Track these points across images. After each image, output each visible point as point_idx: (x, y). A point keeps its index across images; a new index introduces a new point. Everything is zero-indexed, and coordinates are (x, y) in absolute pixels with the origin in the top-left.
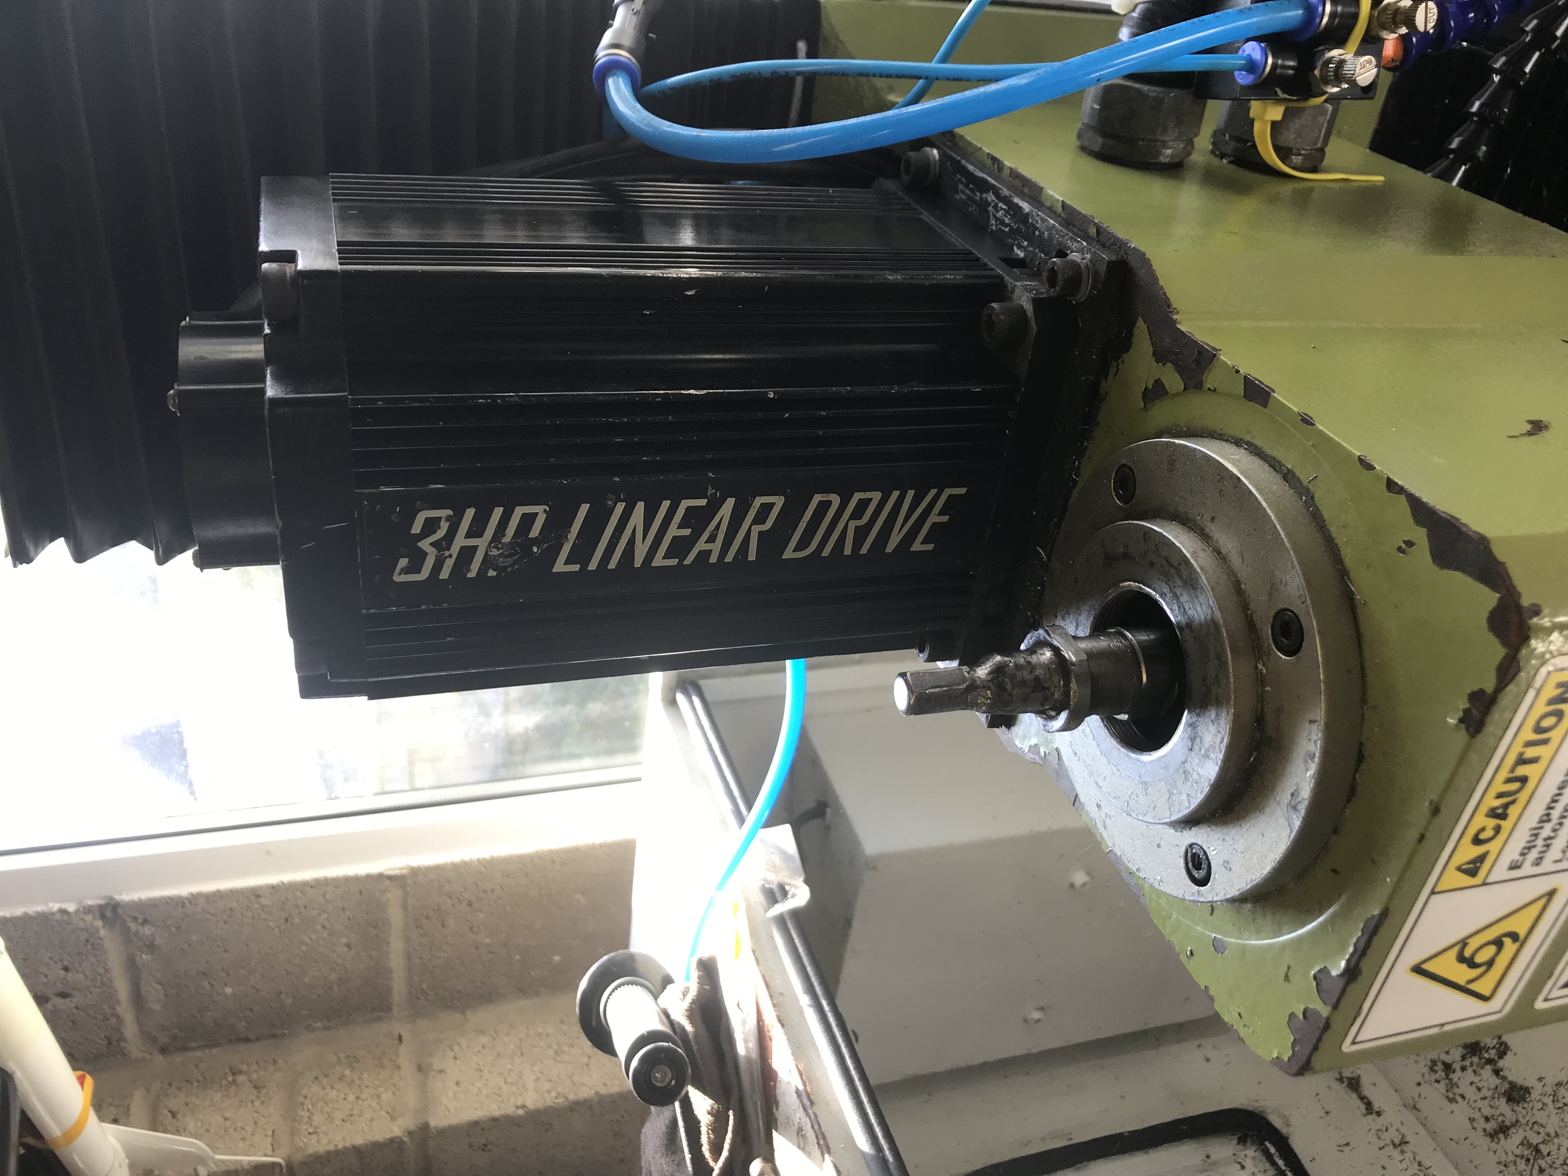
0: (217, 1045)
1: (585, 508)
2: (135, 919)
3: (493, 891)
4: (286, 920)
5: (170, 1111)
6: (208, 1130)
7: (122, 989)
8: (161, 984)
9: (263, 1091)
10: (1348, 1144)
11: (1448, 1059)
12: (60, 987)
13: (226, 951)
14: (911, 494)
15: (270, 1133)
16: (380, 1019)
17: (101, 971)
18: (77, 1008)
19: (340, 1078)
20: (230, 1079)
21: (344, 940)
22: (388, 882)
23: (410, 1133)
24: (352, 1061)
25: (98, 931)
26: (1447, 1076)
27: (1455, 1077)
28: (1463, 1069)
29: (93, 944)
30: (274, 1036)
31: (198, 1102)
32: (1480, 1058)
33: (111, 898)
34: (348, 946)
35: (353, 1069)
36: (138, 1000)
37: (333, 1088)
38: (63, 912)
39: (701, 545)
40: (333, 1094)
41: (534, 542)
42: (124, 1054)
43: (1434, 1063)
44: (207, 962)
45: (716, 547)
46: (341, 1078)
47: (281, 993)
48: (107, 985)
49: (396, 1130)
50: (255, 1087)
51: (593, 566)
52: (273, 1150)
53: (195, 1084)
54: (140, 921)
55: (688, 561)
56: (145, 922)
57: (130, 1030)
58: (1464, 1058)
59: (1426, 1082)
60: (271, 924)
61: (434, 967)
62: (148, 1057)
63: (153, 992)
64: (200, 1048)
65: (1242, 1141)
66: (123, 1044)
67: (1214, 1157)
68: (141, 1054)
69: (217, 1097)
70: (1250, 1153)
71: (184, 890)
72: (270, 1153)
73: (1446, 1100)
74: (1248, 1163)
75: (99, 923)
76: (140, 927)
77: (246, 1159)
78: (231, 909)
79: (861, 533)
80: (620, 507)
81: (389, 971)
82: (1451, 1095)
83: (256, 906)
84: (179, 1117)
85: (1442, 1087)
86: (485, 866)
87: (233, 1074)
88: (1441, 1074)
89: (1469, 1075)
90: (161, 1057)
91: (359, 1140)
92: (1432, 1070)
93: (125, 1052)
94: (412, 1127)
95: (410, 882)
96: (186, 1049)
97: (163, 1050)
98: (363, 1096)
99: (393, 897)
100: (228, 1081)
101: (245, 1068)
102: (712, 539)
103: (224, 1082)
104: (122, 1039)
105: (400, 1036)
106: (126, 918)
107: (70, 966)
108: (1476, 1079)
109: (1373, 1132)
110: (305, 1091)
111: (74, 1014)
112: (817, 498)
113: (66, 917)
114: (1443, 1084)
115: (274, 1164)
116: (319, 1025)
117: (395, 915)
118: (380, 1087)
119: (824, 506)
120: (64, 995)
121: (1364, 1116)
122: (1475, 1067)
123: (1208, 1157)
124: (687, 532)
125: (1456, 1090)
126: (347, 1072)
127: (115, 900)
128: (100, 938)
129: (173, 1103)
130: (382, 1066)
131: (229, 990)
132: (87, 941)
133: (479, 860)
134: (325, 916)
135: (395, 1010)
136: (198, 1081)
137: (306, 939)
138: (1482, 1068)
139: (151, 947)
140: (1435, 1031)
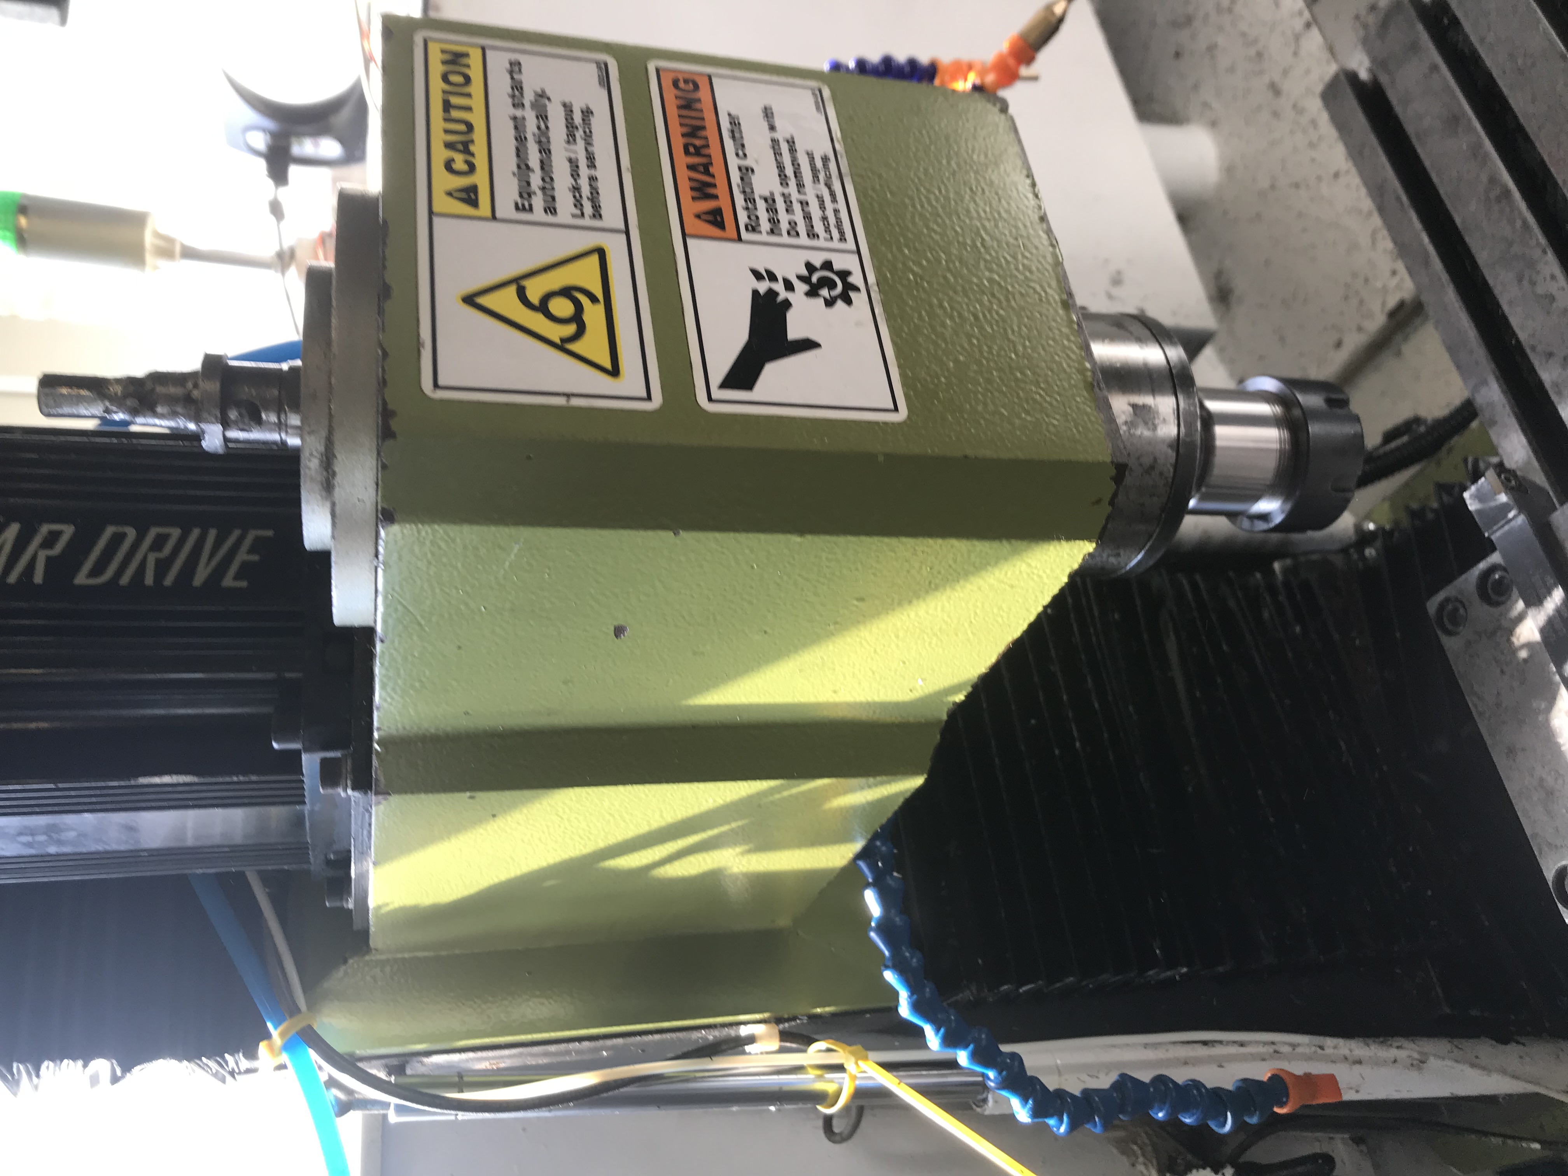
140: (560, 401)
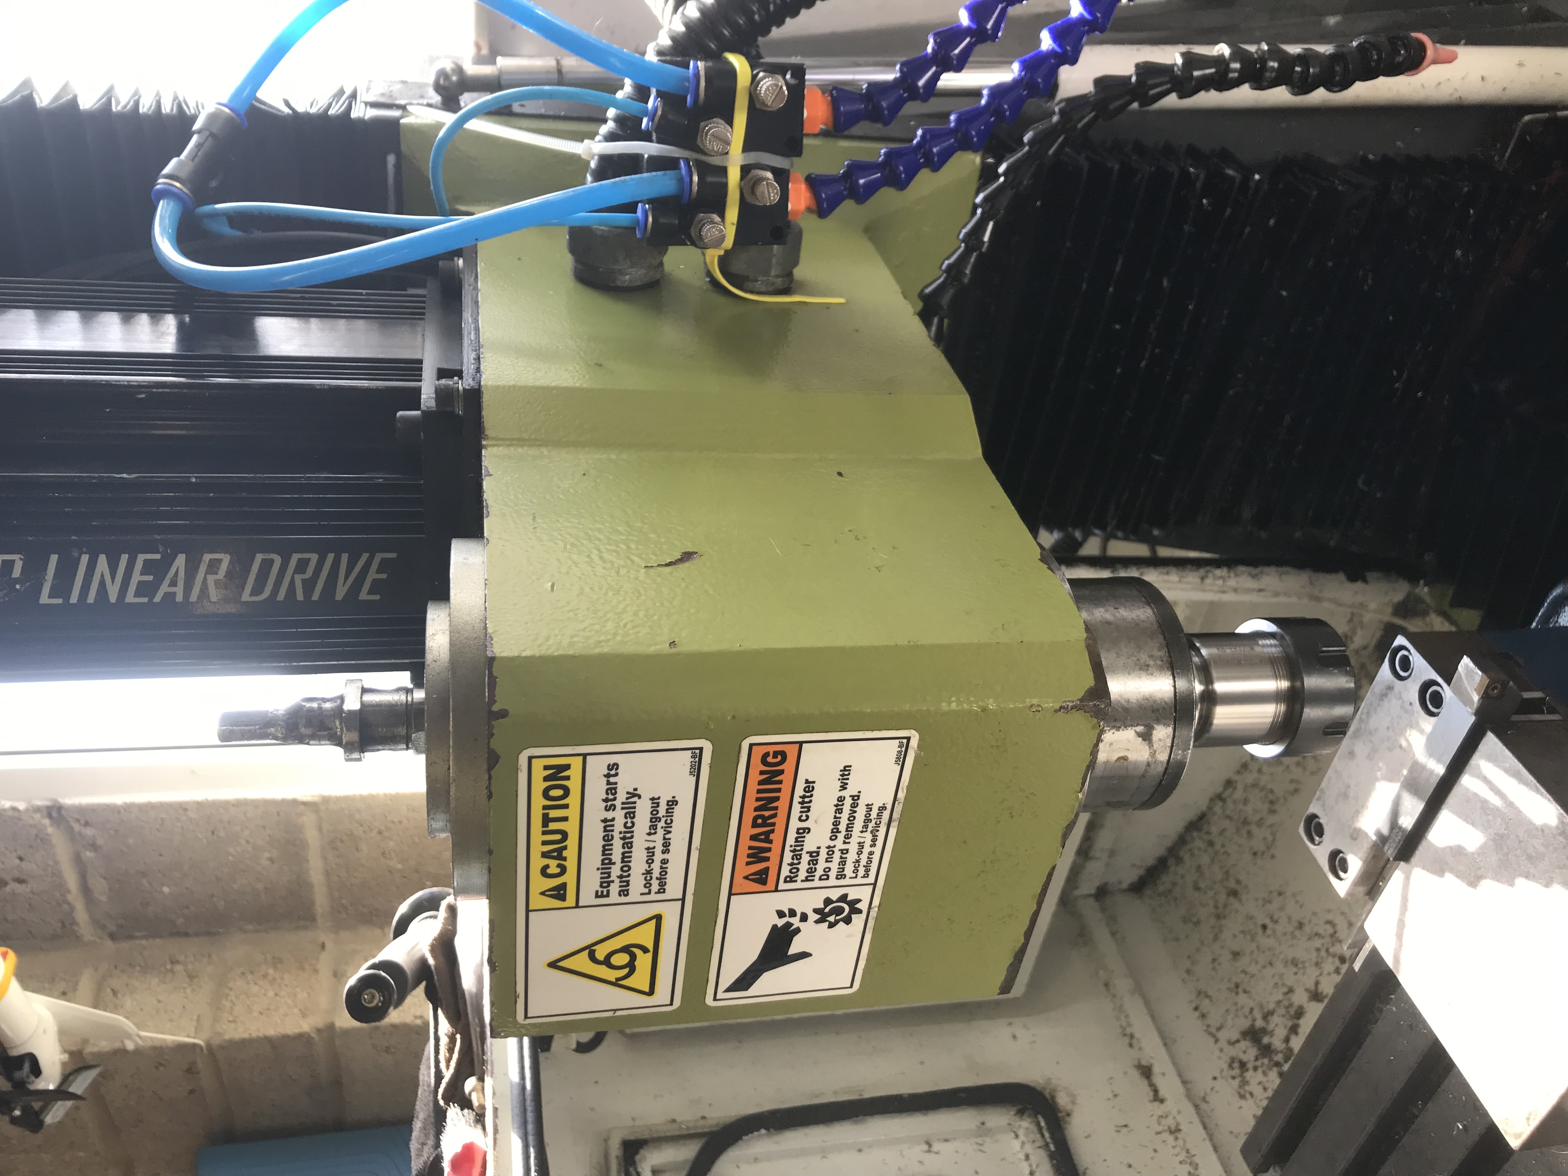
0: (160, 937)
1: (54, 559)
2: (78, 821)
3: (400, 822)
4: (213, 833)
5: (112, 990)
6: (141, 1010)
7: (71, 880)
8: (105, 879)
9: (196, 980)
10: (1126, 1126)
11: (1244, 1058)
12: (16, 874)
13: (161, 855)
14: (345, 557)
15: (195, 1018)
16: (305, 928)
17: (51, 862)
18: (32, 892)
19: (263, 976)
20: (169, 967)
21: (267, 855)
22: (302, 807)
23: (319, 1031)
24: (277, 962)
25: (46, 829)
26: (1241, 1075)
27: (1249, 1075)
28: (1255, 1069)
29: (43, 840)
30: (209, 934)
31: (137, 984)
32: (1270, 1060)
33: (55, 801)
34: (271, 860)
35: (276, 969)
36: (86, 890)
37: (256, 984)
38: (14, 809)
39: (164, 588)
40: (256, 989)
41: (17, 580)
42: (78, 938)
43: (1233, 1060)
44: (144, 863)
45: (179, 591)
46: (265, 976)
47: (213, 896)
48: (58, 875)
49: (306, 1026)
50: (189, 976)
51: (74, 599)
52: (196, 1032)
53: (138, 968)
54: (82, 822)
55: (158, 598)
56: (87, 824)
57: (81, 915)
58: (1257, 1059)
59: (1222, 1077)
60: (200, 835)
61: (351, 885)
62: (99, 941)
63: (99, 886)
64: (146, 937)
65: (1021, 1113)
66: (76, 928)
67: (989, 1125)
68: (92, 939)
69: (155, 981)
70: (1025, 1124)
71: (118, 799)
72: (193, 1035)
73: (1237, 1096)
74: (1021, 1133)
75: (47, 822)
76: (83, 828)
77: (170, 1038)
78: (162, 819)
79: (309, 586)
80: (85, 559)
81: (310, 886)
82: (1242, 1092)
83: (184, 818)
84: (119, 996)
85: (1236, 1083)
86: (391, 800)
87: (172, 963)
88: (1237, 1072)
89: (1259, 1076)
90: (109, 943)
91: (271, 1032)
92: (1231, 1066)
93: (78, 934)
94: (320, 1025)
95: (323, 808)
96: (131, 937)
97: (113, 937)
98: (283, 993)
99: (308, 820)
100: (166, 969)
101: (182, 958)
102: (173, 583)
103: (163, 969)
104: (74, 923)
105: (324, 944)
106: (69, 819)
107: (24, 857)
108: (1264, 1079)
109: (1155, 1117)
110: (231, 985)
111: (30, 899)
112: (259, 557)
113: (16, 814)
114: (1238, 1080)
115: (194, 1045)
116: (250, 927)
117: (312, 837)
118: (297, 987)
119: (267, 565)
120: (20, 881)
121: (1151, 1101)
122: (1265, 1068)
123: (983, 1124)
124: (150, 578)
125: (1247, 1088)
126: (271, 971)
127: (58, 802)
128: (47, 835)
129: (116, 982)
130: (303, 969)
131: (166, 890)
132: (37, 836)
133: (385, 795)
134: (247, 832)
135: (320, 921)
136: (140, 966)
137: (231, 850)
138: (1271, 1069)
139: (94, 847)
140: (610, 1014)
